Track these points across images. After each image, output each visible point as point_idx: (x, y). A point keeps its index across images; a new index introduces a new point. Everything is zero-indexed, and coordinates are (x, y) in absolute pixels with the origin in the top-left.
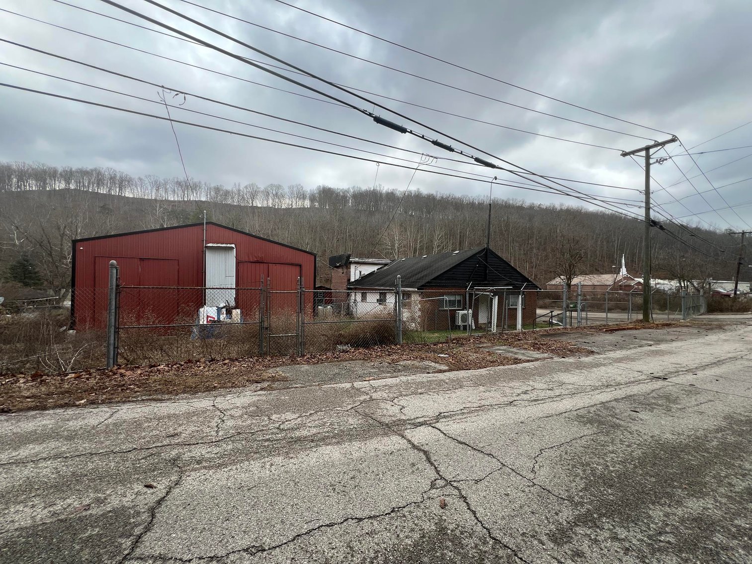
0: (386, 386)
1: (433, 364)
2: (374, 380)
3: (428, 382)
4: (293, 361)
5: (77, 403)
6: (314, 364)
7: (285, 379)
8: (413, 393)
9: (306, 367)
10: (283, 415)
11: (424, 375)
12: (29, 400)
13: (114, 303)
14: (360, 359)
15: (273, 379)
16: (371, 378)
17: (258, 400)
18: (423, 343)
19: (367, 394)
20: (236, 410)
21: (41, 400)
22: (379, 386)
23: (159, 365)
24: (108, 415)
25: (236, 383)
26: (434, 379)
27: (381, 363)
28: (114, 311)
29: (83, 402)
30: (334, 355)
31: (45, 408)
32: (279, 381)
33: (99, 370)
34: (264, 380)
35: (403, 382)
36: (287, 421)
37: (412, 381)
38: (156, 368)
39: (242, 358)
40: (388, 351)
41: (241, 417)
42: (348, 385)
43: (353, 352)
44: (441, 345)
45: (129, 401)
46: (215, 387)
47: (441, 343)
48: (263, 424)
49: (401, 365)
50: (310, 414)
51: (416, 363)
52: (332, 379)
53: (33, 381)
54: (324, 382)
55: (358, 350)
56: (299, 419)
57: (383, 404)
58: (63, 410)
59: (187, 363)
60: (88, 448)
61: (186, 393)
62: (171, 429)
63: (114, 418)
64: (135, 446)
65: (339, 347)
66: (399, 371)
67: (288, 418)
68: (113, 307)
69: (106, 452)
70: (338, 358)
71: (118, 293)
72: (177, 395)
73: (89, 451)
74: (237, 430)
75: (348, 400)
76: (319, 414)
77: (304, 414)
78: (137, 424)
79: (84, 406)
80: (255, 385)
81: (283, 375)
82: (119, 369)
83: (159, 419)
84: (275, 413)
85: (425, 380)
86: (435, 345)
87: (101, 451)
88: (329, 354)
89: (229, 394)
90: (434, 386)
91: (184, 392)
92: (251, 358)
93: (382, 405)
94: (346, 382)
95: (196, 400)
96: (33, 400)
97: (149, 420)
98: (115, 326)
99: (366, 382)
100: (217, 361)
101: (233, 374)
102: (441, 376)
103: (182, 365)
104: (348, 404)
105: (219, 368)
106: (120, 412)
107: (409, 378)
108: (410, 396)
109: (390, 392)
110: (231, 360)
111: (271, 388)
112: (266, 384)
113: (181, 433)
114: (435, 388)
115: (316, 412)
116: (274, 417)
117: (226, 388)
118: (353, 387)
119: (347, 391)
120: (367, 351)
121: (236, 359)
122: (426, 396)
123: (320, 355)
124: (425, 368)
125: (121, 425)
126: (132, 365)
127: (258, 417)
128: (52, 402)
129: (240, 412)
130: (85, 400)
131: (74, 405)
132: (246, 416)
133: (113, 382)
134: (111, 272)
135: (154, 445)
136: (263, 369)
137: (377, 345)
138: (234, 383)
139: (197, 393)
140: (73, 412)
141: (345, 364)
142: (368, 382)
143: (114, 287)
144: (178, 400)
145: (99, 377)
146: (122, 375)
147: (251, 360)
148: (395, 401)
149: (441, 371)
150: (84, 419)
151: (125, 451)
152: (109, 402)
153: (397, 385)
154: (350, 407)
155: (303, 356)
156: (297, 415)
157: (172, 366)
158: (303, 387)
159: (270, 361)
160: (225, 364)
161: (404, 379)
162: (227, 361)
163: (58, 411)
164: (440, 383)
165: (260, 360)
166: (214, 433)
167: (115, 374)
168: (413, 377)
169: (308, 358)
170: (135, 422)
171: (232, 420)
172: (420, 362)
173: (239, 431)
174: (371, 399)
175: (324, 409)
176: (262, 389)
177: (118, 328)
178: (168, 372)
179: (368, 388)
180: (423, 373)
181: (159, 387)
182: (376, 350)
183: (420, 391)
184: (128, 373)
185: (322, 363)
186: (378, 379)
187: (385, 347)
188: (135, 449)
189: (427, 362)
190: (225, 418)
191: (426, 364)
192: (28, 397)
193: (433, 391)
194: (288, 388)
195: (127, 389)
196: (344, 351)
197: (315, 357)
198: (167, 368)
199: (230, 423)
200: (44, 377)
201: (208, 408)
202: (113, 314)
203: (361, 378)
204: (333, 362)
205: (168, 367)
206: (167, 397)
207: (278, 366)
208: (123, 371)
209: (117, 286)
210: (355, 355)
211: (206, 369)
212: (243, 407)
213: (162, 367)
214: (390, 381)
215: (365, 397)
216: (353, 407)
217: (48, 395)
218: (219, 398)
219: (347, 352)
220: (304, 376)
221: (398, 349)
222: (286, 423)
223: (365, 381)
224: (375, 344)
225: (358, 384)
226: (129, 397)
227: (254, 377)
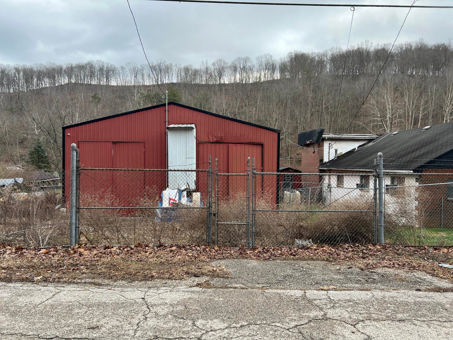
0: (349, 301)
1: (429, 277)
2: (335, 290)
3: (415, 303)
4: (242, 254)
5: (36, 279)
6: (265, 259)
7: (225, 276)
8: (388, 318)
9: (254, 263)
10: (210, 322)
11: (410, 293)
12: (3, 271)
13: (74, 184)
14: (323, 260)
15: (213, 274)
16: (331, 287)
17: (190, 298)
18: (417, 245)
19: (321, 309)
20: (163, 307)
21: (11, 272)
22: (340, 300)
23: (113, 247)
24: (51, 294)
25: (174, 274)
26: (426, 300)
27: (349, 268)
28: (75, 192)
29: (39, 278)
30: (291, 251)
31: (10, 281)
32: (219, 277)
33: (64, 247)
34: (203, 274)
35: (377, 299)
36: (211, 331)
37: (391, 299)
38: (109, 250)
39: (189, 245)
40: (363, 253)
41: (165, 316)
42: (298, 293)
43: (316, 250)
44: (446, 250)
45: (74, 283)
46: (153, 277)
47: (445, 247)
48: (184, 329)
49: (378, 274)
50: (241, 326)
51: (402, 273)
52: (280, 283)
53: (16, 253)
54: (270, 285)
55: (322, 247)
56: (226, 331)
57: (339, 327)
58: (21, 285)
59: (137, 247)
60: (22, 328)
61: (124, 280)
62: (95, 320)
63: (54, 299)
64: (58, 334)
65: (299, 242)
66: (374, 281)
67: (215, 327)
68: (74, 188)
69: (33, 335)
70: (294, 255)
71: (78, 175)
72: (116, 281)
73: (21, 331)
74: (156, 333)
75: (294, 315)
76: (251, 327)
77: (234, 325)
78: (70, 308)
79: (38, 282)
80: (193, 278)
81: (225, 270)
82: (79, 247)
83: (89, 307)
84: (202, 318)
85: (411, 300)
86: (436, 249)
87: (30, 333)
88: (285, 249)
89: (164, 286)
90: (425, 312)
91: (123, 278)
92: (199, 246)
93: (339, 329)
94: (297, 289)
95: (130, 289)
96: (5, 271)
97: (80, 305)
98: (76, 207)
99: (323, 292)
100: (166, 247)
101: (175, 263)
102: (439, 297)
103: (132, 249)
104: (291, 320)
105: (165, 255)
106: (61, 294)
107: (387, 294)
108: (383, 322)
109: (353, 311)
110: (179, 247)
111: (207, 285)
112: (203, 280)
113: (102, 326)
114: (425, 316)
115: (249, 324)
116: (199, 323)
117: (163, 278)
118: (304, 297)
119: (296, 301)
120: (333, 250)
121: (184, 247)
122: (408, 326)
123: (273, 250)
124: (416, 282)
125: (56, 308)
126: (92, 245)
127: (182, 320)
128: (18, 275)
129: (166, 310)
130: (41, 277)
131: (32, 281)
132: (170, 316)
133: (71, 261)
134: (73, 155)
135: (73, 336)
136: (207, 260)
137: (348, 243)
138: (172, 274)
139: (134, 281)
140: (27, 288)
141: (302, 263)
142: (326, 292)
143: (75, 169)
144: (115, 286)
145: (62, 254)
146: (81, 255)
147: (198, 248)
148: (359, 326)
149: (439, 290)
150: (31, 296)
151: (48, 337)
152: (58, 281)
153: (366, 302)
154: (293, 324)
155: (254, 249)
156: (226, 325)
157: (123, 249)
158: (244, 289)
159: (217, 251)
160: (171, 251)
161: (378, 294)
162: (174, 248)
163: (18, 285)
164: (435, 308)
165: (207, 249)
166: (131, 332)
167: (75, 252)
168: (394, 293)
169: (259, 252)
170: (69, 306)
171: (154, 319)
172: (407, 272)
173: (157, 334)
174: (325, 318)
175: (259, 322)
176: (198, 285)
177: (79, 208)
178: (118, 255)
179: (324, 301)
180: (411, 288)
181: (103, 270)
182: (347, 249)
183: (400, 316)
184: (86, 253)
185: (274, 260)
186: (341, 290)
187: (358, 246)
188: (57, 337)
189: (420, 273)
190: (148, 316)
191: (417, 276)
192: (4, 269)
193: (422, 319)
194: (226, 287)
195: (78, 269)
196: (303, 247)
197: (268, 251)
198: (118, 251)
199: (152, 322)
200: (24, 250)
201: (137, 301)
202: (75, 195)
203: (317, 285)
204: (287, 260)
205: (120, 250)
206: (106, 282)
207: (224, 258)
208: (82, 250)
209: (77, 168)
210: (317, 253)
211: (151, 255)
212: (171, 305)
213: (115, 249)
214: (357, 295)
215: (317, 313)
216: (297, 326)
217: (18, 268)
218: (152, 290)
219: (308, 248)
220: (248, 274)
221: (378, 251)
222: (210, 333)
223: (322, 290)
224: (346, 241)
225: (312, 293)
226: (74, 279)
227: (194, 269)
